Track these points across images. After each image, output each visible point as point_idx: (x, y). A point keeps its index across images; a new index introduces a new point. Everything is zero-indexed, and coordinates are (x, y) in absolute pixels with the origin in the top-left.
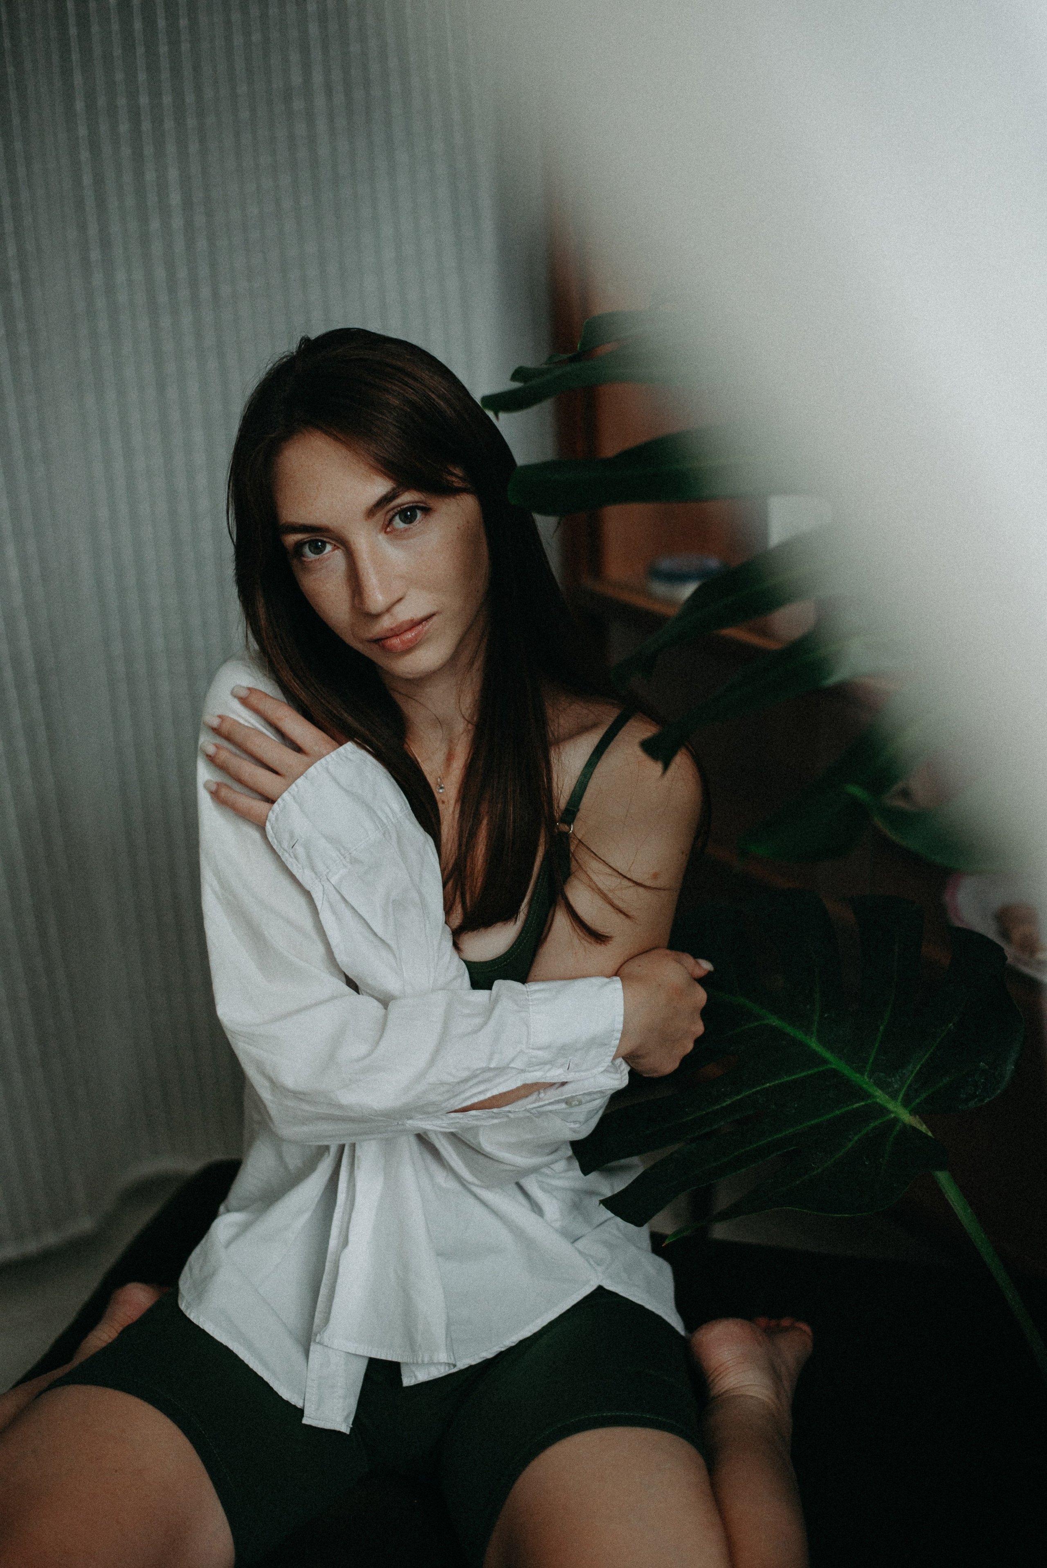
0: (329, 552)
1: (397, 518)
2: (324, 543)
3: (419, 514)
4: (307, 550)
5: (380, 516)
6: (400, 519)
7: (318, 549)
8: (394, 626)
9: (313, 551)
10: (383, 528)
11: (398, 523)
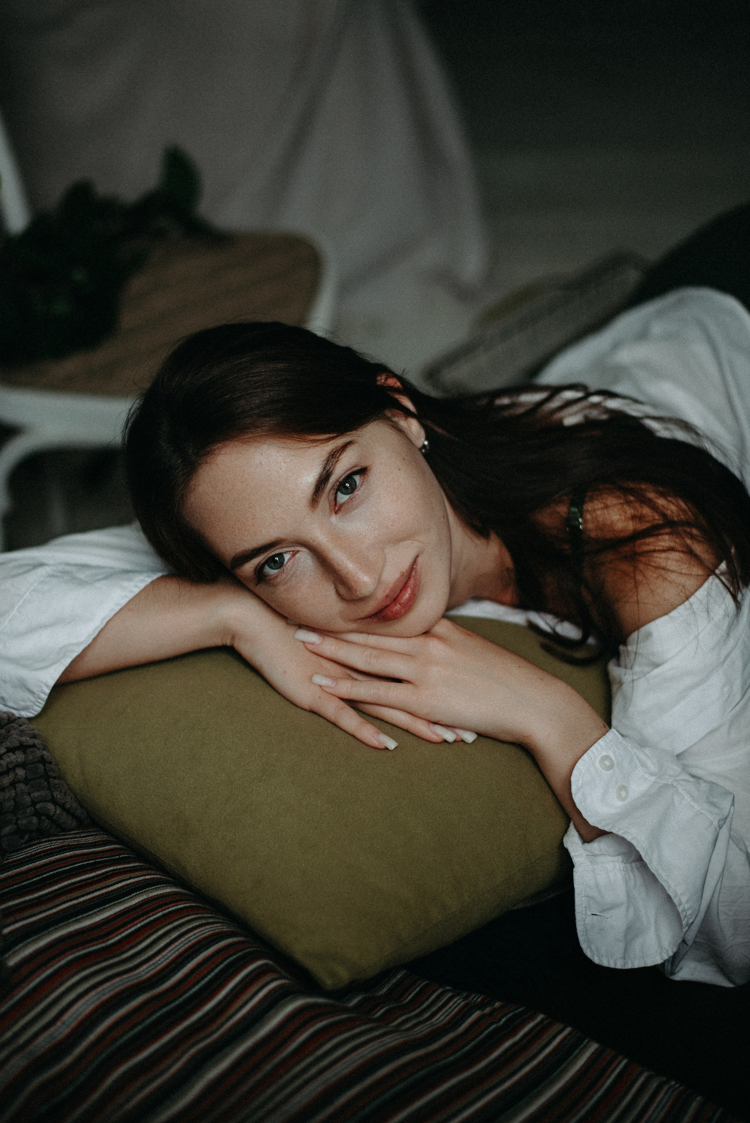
0: (289, 560)
1: (339, 494)
2: (281, 555)
3: (357, 478)
4: (267, 570)
5: (324, 501)
6: (342, 493)
7: (276, 562)
8: (387, 592)
9: (274, 567)
10: (331, 510)
11: (342, 498)
